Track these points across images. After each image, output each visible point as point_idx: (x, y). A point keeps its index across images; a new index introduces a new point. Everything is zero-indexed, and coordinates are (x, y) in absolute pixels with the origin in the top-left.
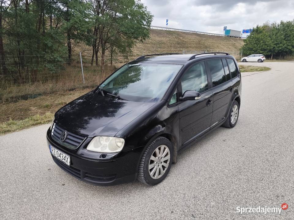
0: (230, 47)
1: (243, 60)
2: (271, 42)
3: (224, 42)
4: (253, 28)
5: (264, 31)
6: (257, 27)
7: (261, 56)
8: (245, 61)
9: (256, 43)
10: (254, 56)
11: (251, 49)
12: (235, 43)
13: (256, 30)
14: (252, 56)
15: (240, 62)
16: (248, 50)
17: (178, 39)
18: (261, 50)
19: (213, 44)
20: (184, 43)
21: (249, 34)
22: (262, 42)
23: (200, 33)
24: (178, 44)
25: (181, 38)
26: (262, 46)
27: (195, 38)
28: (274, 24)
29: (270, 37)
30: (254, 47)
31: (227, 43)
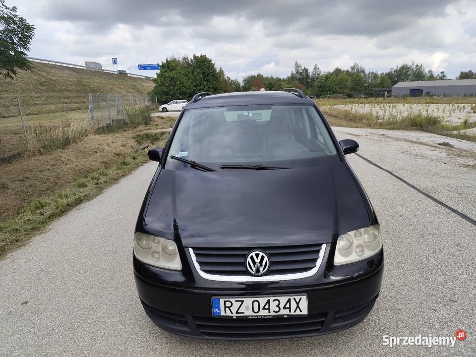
0: (130, 90)
1: (163, 108)
2: (189, 83)
3: (118, 83)
4: (162, 63)
5: (178, 68)
6: (167, 61)
7: (185, 102)
8: (165, 110)
9: (172, 85)
10: (176, 103)
11: (167, 94)
12: (135, 84)
13: (166, 65)
14: (173, 103)
15: (158, 112)
16: (163, 94)
17: (38, 75)
18: (181, 95)
19: (102, 84)
20: (51, 82)
21: (158, 71)
22: (178, 82)
23: (74, 67)
24: (42, 84)
25: (45, 74)
26: (180, 88)
27: (70, 74)
28: (185, 58)
29: (186, 76)
30: (170, 90)
31: (125, 83)
